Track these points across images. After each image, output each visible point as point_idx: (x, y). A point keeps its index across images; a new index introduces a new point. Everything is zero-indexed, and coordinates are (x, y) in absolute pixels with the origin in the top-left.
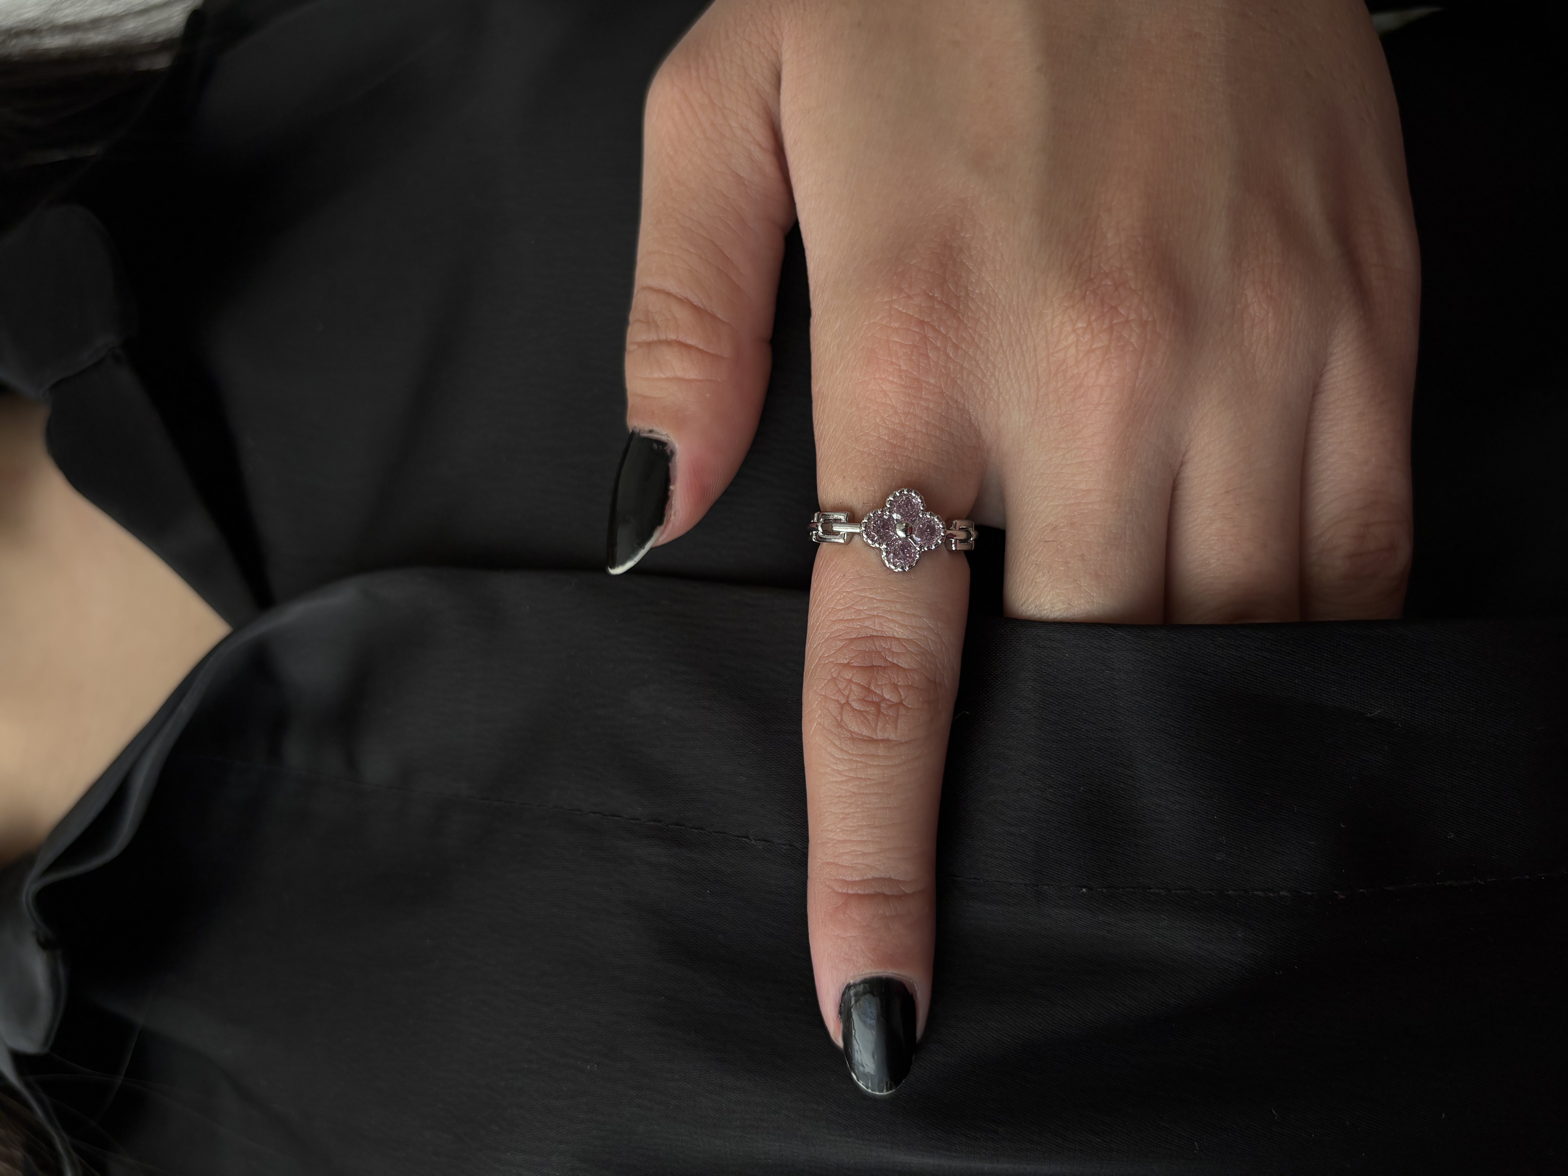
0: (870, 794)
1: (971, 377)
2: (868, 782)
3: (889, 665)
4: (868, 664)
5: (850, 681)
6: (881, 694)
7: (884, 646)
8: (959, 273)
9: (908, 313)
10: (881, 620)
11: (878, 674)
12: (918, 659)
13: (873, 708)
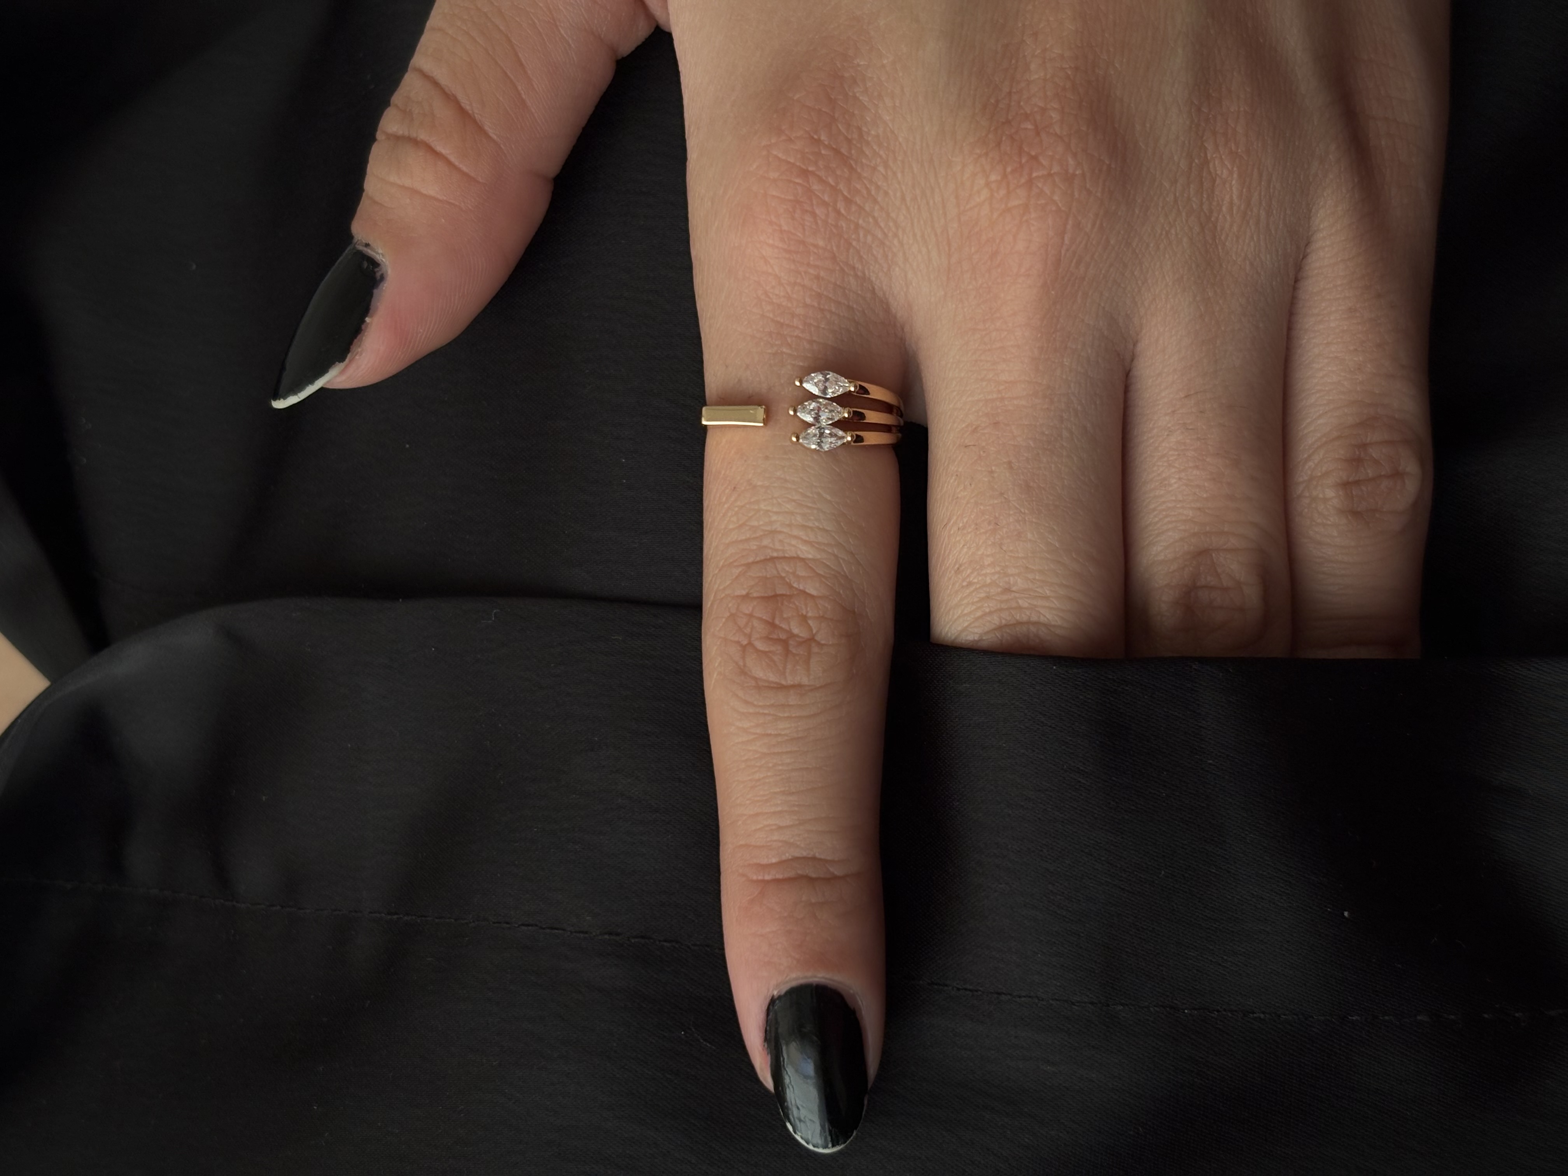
0: (782, 753)
1: (869, 238)
2: (780, 739)
3: (795, 593)
4: (771, 594)
5: (751, 616)
6: (788, 629)
7: (787, 569)
8: (851, 111)
9: (789, 160)
10: (781, 537)
11: (782, 604)
12: (829, 584)
13: (779, 647)
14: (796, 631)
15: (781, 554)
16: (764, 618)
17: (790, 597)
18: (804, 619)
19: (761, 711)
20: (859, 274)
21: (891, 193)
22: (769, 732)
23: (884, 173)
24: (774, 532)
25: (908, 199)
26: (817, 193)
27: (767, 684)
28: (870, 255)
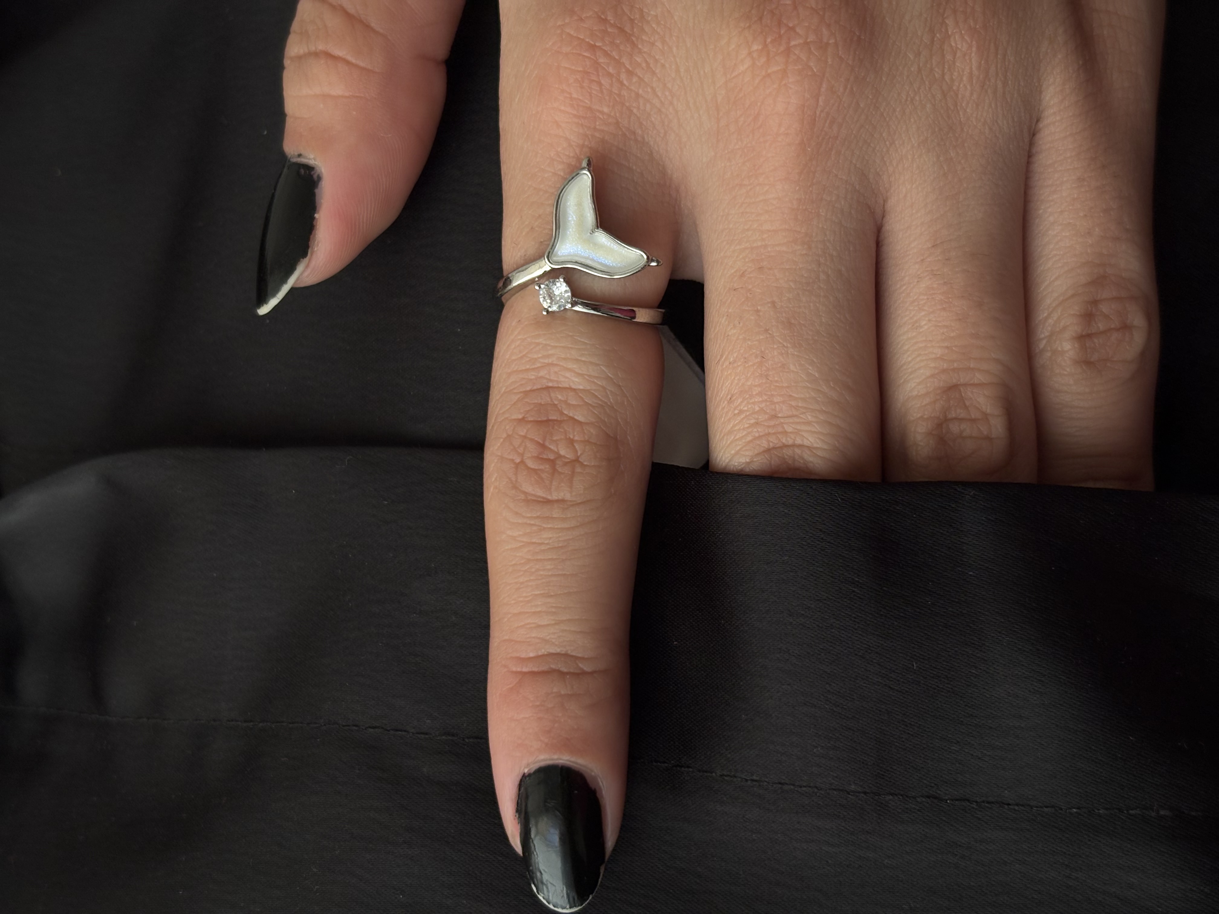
3: (565, 419)
4: (544, 418)
5: (525, 437)
6: (556, 450)
7: (560, 397)
10: (556, 369)
11: (553, 428)
12: (596, 412)
13: (547, 466)
14: (562, 452)
15: (553, 385)
16: (536, 439)
17: (560, 422)
18: (571, 442)
19: (528, 522)
21: (667, 66)
23: (661, 47)
24: (549, 365)
25: (682, 70)
26: (602, 65)
27: (534, 498)
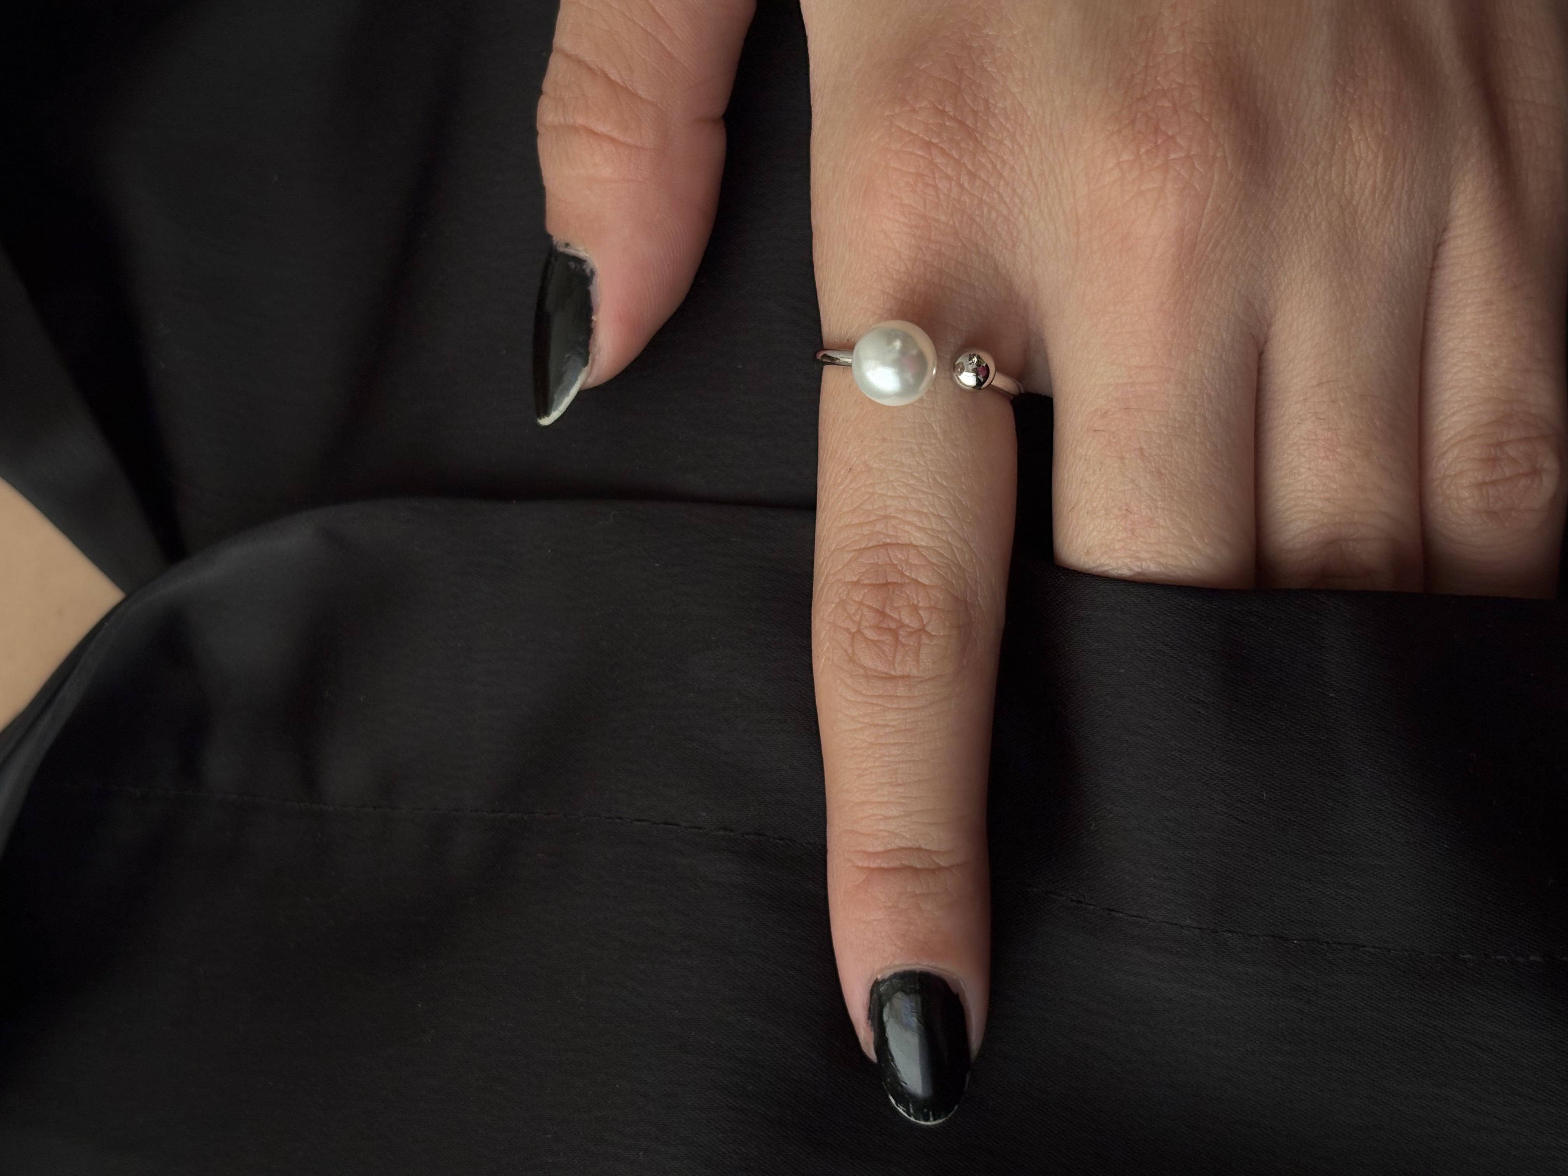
0: (890, 744)
2: (887, 730)
3: (907, 581)
4: (882, 581)
5: (861, 603)
6: (898, 618)
7: (900, 556)
8: (978, 81)
9: (911, 131)
10: (894, 522)
11: (893, 592)
12: (942, 573)
13: (890, 638)
14: (906, 621)
15: (894, 541)
16: (874, 606)
17: (902, 585)
18: (915, 608)
19: (870, 701)
20: (982, 250)
21: (1017, 168)
22: (876, 722)
23: (1010, 147)
24: (886, 517)
25: (1035, 175)
26: (939, 165)
27: (876, 674)
28: (994, 232)
